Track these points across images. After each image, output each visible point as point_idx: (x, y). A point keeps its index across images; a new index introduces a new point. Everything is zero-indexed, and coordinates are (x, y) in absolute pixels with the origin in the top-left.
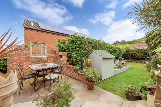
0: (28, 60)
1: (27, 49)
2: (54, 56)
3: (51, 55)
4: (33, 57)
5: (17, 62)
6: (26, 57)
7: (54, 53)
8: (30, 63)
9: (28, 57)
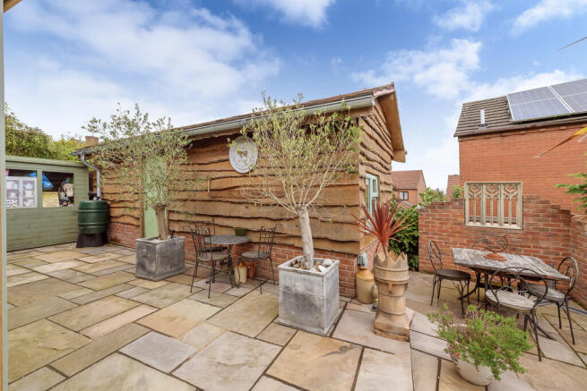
0: (459, 233)
1: (457, 203)
2: (559, 231)
3: (541, 225)
4: (471, 224)
5: (435, 234)
6: (455, 224)
7: (561, 217)
8: (465, 241)
9: (459, 224)
